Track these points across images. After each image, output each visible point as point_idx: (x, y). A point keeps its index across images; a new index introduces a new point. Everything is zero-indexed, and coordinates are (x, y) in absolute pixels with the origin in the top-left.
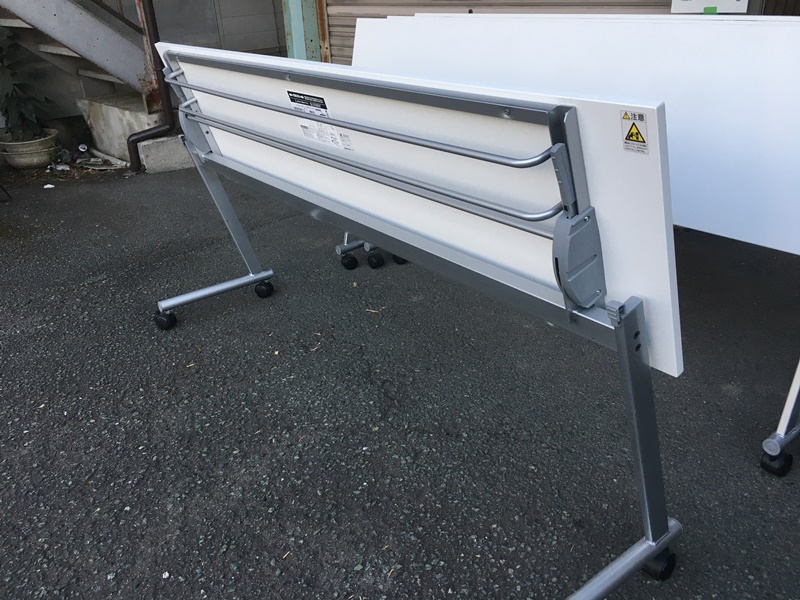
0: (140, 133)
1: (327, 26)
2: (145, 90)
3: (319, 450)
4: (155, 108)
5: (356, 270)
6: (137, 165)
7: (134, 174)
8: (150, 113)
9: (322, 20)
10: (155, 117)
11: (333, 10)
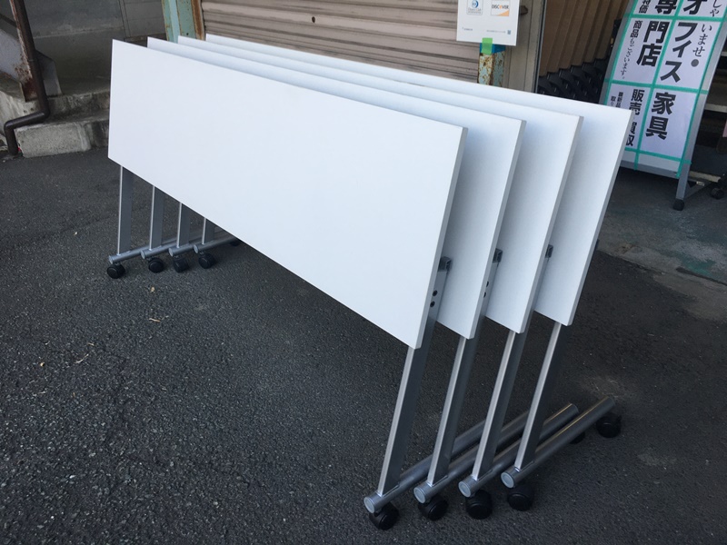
0: (15, 120)
1: (202, 21)
2: (22, 79)
3: (29, 476)
4: (33, 95)
5: (161, 274)
6: (14, 148)
7: (11, 158)
8: (27, 100)
9: (197, 15)
10: (32, 104)
11: (206, 6)
